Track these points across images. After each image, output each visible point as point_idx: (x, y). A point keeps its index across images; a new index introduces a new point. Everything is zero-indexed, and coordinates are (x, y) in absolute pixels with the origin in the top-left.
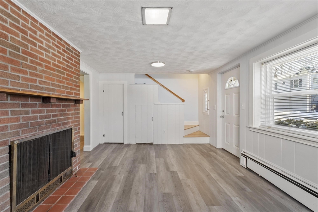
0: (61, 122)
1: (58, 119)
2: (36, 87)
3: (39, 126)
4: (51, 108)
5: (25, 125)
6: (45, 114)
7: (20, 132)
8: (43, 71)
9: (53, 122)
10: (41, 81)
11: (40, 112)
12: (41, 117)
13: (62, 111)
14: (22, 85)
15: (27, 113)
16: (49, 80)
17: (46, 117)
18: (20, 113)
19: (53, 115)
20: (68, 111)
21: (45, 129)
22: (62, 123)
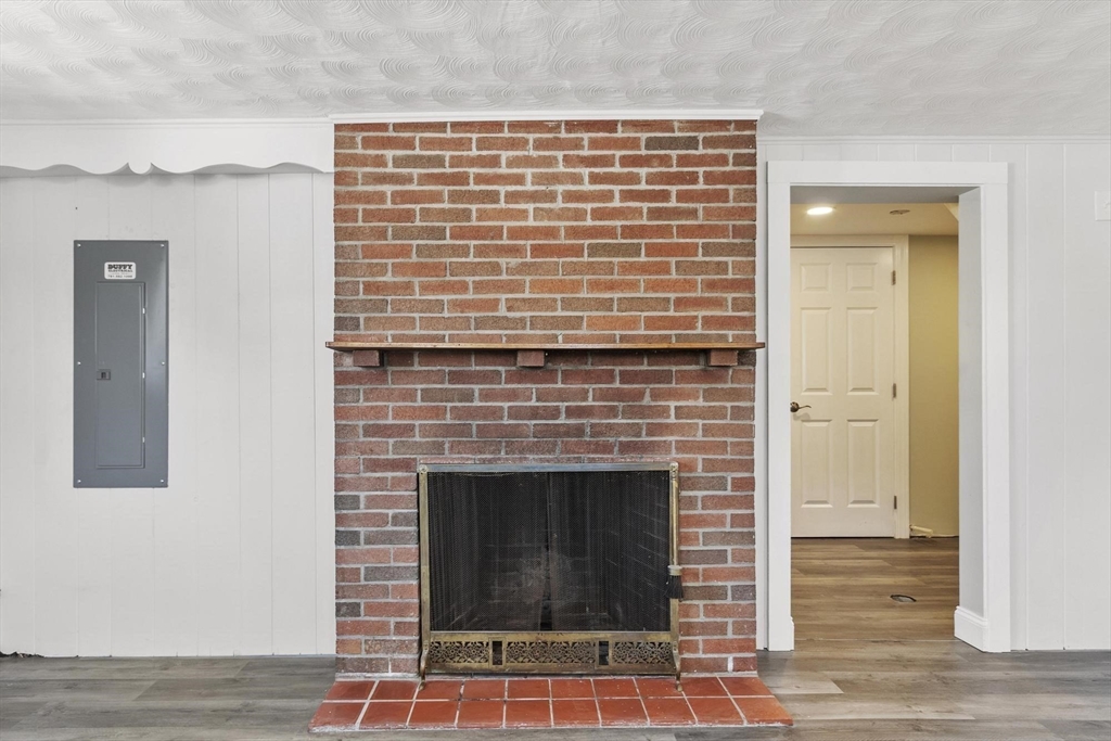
0: (611, 440)
1: (592, 426)
2: (498, 322)
3: (508, 438)
4: (560, 385)
5: (463, 431)
6: (533, 403)
7: (447, 446)
8: (525, 268)
9: (567, 434)
10: (516, 299)
11: (512, 395)
12: (515, 413)
13: (619, 395)
14: (450, 323)
15: (468, 396)
16: (550, 291)
17: (534, 413)
18: (447, 396)
19: (567, 407)
20: (655, 395)
21: (531, 452)
22: (621, 443)
